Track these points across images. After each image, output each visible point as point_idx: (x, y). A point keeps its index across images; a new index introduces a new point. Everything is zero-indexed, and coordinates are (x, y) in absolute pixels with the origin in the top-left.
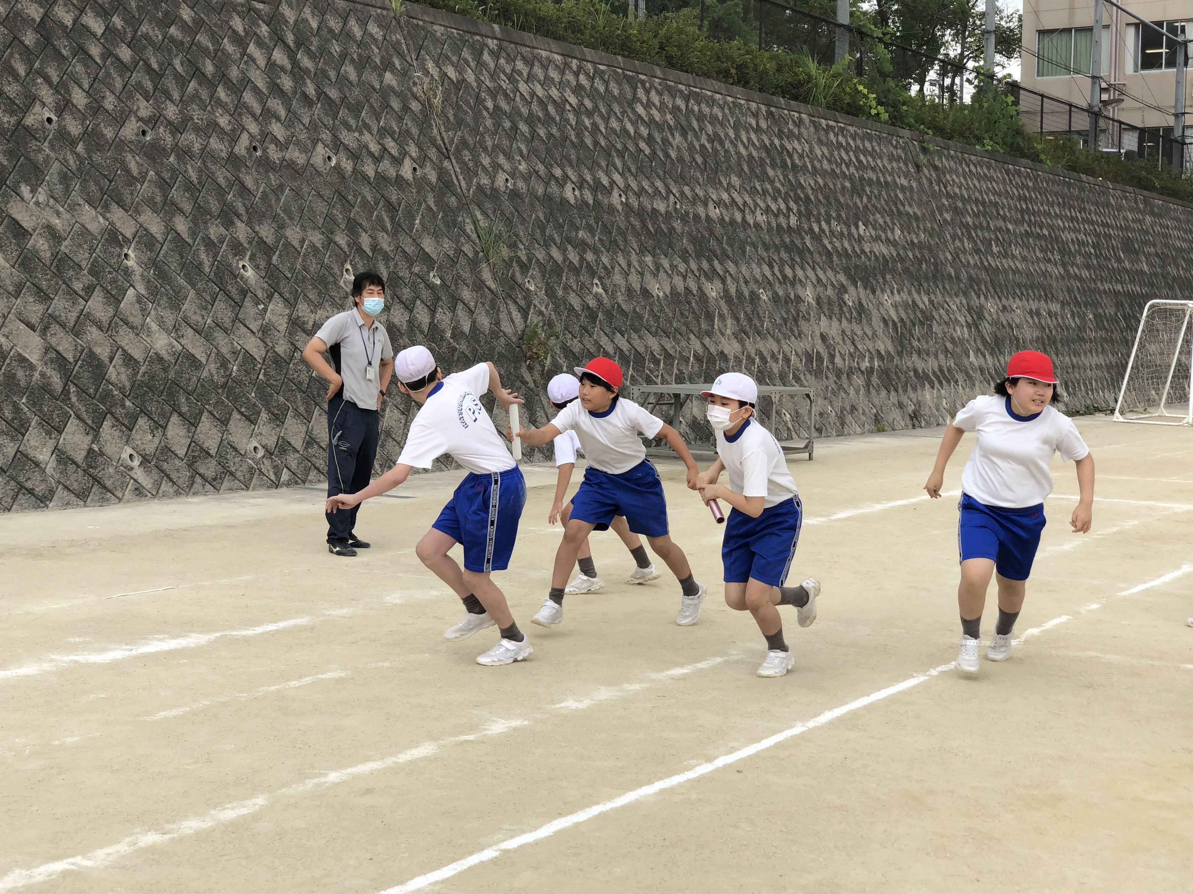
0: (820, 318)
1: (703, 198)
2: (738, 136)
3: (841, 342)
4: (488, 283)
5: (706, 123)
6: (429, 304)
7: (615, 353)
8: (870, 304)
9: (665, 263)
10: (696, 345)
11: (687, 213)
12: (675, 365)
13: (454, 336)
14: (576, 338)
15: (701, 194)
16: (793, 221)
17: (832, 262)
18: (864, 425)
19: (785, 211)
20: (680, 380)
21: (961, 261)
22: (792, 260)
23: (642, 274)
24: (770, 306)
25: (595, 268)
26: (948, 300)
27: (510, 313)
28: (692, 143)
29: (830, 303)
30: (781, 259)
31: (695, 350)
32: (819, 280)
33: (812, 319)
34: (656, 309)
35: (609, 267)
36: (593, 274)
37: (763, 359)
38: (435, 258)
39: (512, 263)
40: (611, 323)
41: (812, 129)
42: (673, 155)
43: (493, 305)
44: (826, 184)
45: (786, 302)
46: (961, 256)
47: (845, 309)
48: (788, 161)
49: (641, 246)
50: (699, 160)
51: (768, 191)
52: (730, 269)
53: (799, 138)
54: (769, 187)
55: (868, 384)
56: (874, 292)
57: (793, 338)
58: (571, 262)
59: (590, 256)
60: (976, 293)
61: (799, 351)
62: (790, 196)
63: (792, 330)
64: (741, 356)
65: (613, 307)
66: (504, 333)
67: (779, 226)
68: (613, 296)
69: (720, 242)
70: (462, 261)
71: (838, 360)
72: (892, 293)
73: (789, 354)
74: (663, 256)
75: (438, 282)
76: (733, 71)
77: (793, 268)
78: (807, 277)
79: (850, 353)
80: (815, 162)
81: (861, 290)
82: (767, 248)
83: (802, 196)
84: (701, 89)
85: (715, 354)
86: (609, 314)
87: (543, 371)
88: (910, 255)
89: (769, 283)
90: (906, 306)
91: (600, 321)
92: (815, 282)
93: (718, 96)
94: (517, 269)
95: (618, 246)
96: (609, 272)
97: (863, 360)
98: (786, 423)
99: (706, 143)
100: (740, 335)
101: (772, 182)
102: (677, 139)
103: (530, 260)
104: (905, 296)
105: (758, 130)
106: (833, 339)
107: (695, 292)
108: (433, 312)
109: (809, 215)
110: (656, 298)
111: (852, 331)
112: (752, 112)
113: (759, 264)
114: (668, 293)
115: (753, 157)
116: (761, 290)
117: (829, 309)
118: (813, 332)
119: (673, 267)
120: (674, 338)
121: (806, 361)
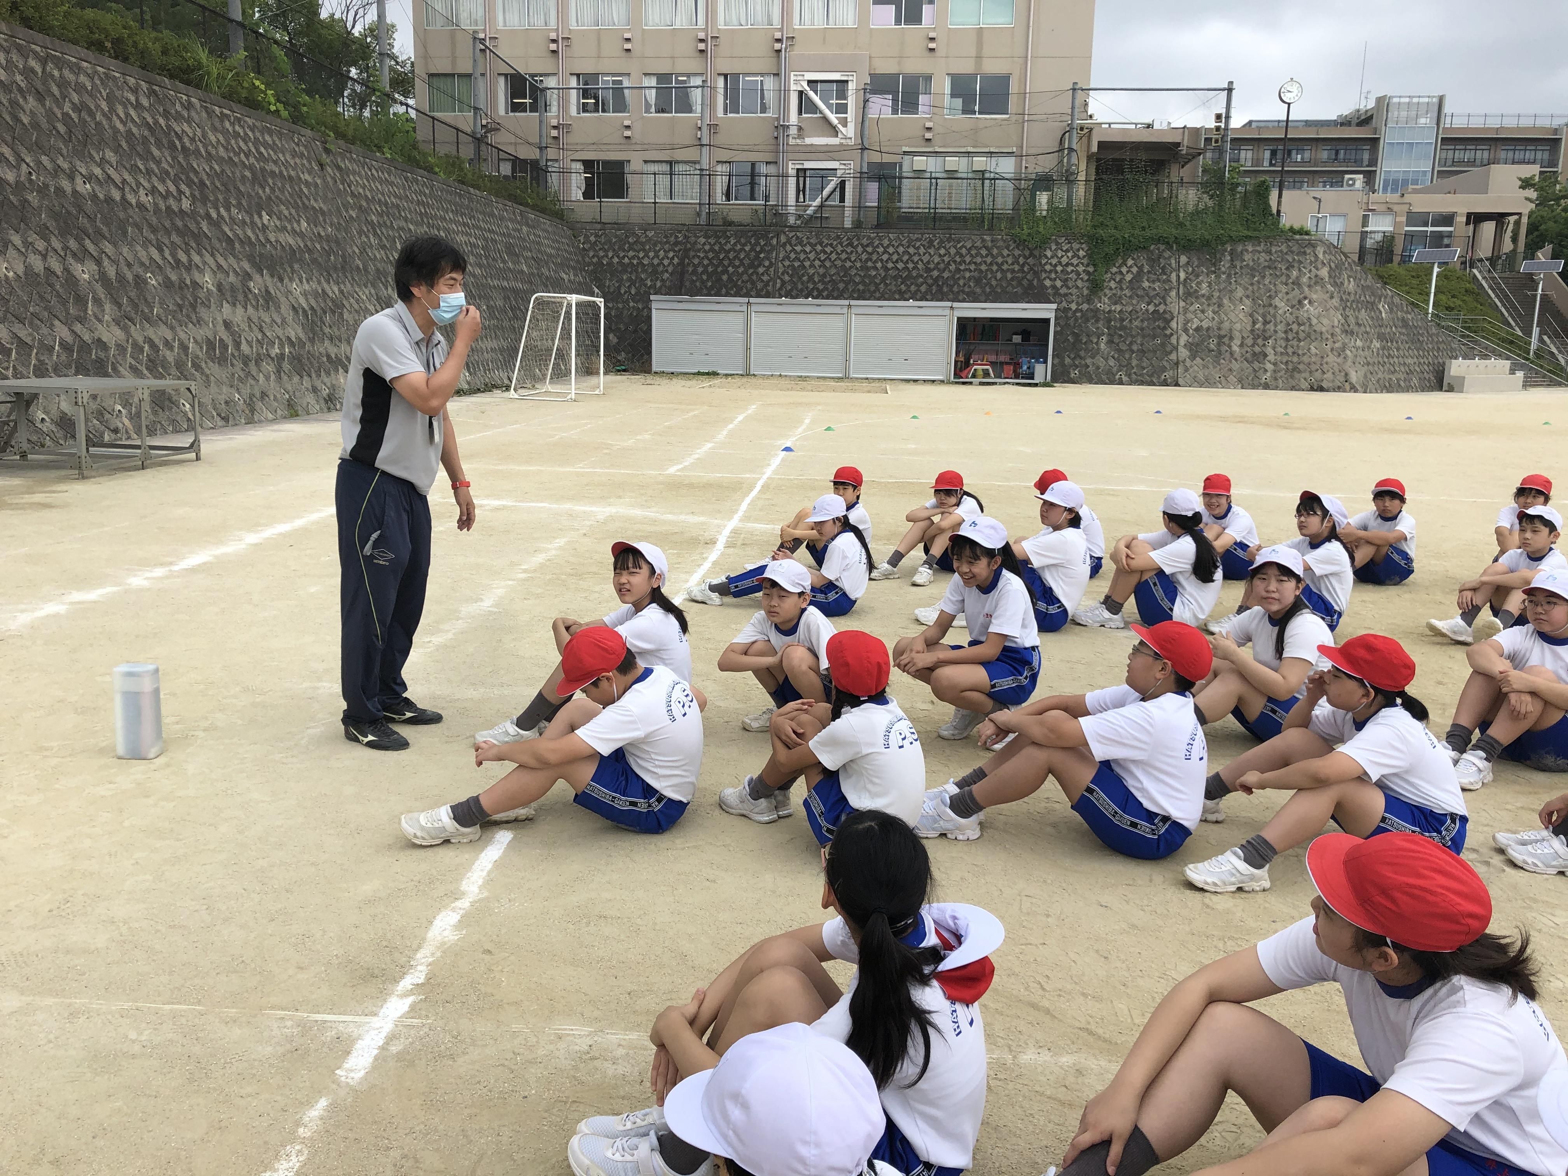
0: (222, 304)
1: (68, 171)
2: (112, 110)
3: (247, 329)
5: (71, 90)
8: (277, 292)
9: (16, 239)
10: (62, 331)
11: (46, 186)
12: (34, 354)
15: (66, 166)
16: (186, 204)
17: (234, 249)
18: (276, 411)
19: (175, 194)
20: (41, 372)
21: (368, 255)
22: (187, 244)
24: (161, 291)
26: (357, 290)
28: (50, 109)
29: (233, 288)
30: (172, 243)
31: (61, 339)
32: (219, 267)
33: (213, 305)
34: (3, 291)
37: (153, 346)
41: (204, 115)
42: (26, 120)
44: (223, 171)
45: (181, 288)
46: (368, 250)
47: (250, 296)
48: (177, 143)
50: (62, 129)
51: (153, 171)
52: (107, 250)
53: (189, 121)
54: (154, 166)
55: (279, 371)
56: (281, 280)
57: (190, 325)
60: (384, 285)
61: (199, 338)
62: (181, 179)
63: (188, 317)
64: (125, 344)
67: (168, 208)
69: (91, 219)
71: (244, 347)
72: (301, 282)
73: (186, 342)
74: (12, 232)
76: (108, 45)
77: (187, 253)
78: (205, 263)
79: (258, 340)
80: (210, 148)
81: (267, 277)
82: (154, 230)
83: (196, 180)
84: (61, 53)
85: (90, 342)
88: (318, 246)
89: (159, 267)
90: (316, 295)
92: (215, 268)
93: (85, 64)
97: (273, 347)
98: (185, 414)
99: (71, 112)
100: (123, 321)
101: (158, 163)
102: (32, 102)
104: (314, 285)
105: (138, 106)
106: (238, 326)
107: (60, 274)
109: (204, 200)
110: (3, 278)
111: (259, 318)
112: (130, 88)
113: (145, 246)
114: (21, 273)
115: (133, 135)
116: (149, 275)
117: (232, 296)
118: (215, 319)
119: (27, 244)
120: (31, 324)
121: (207, 349)
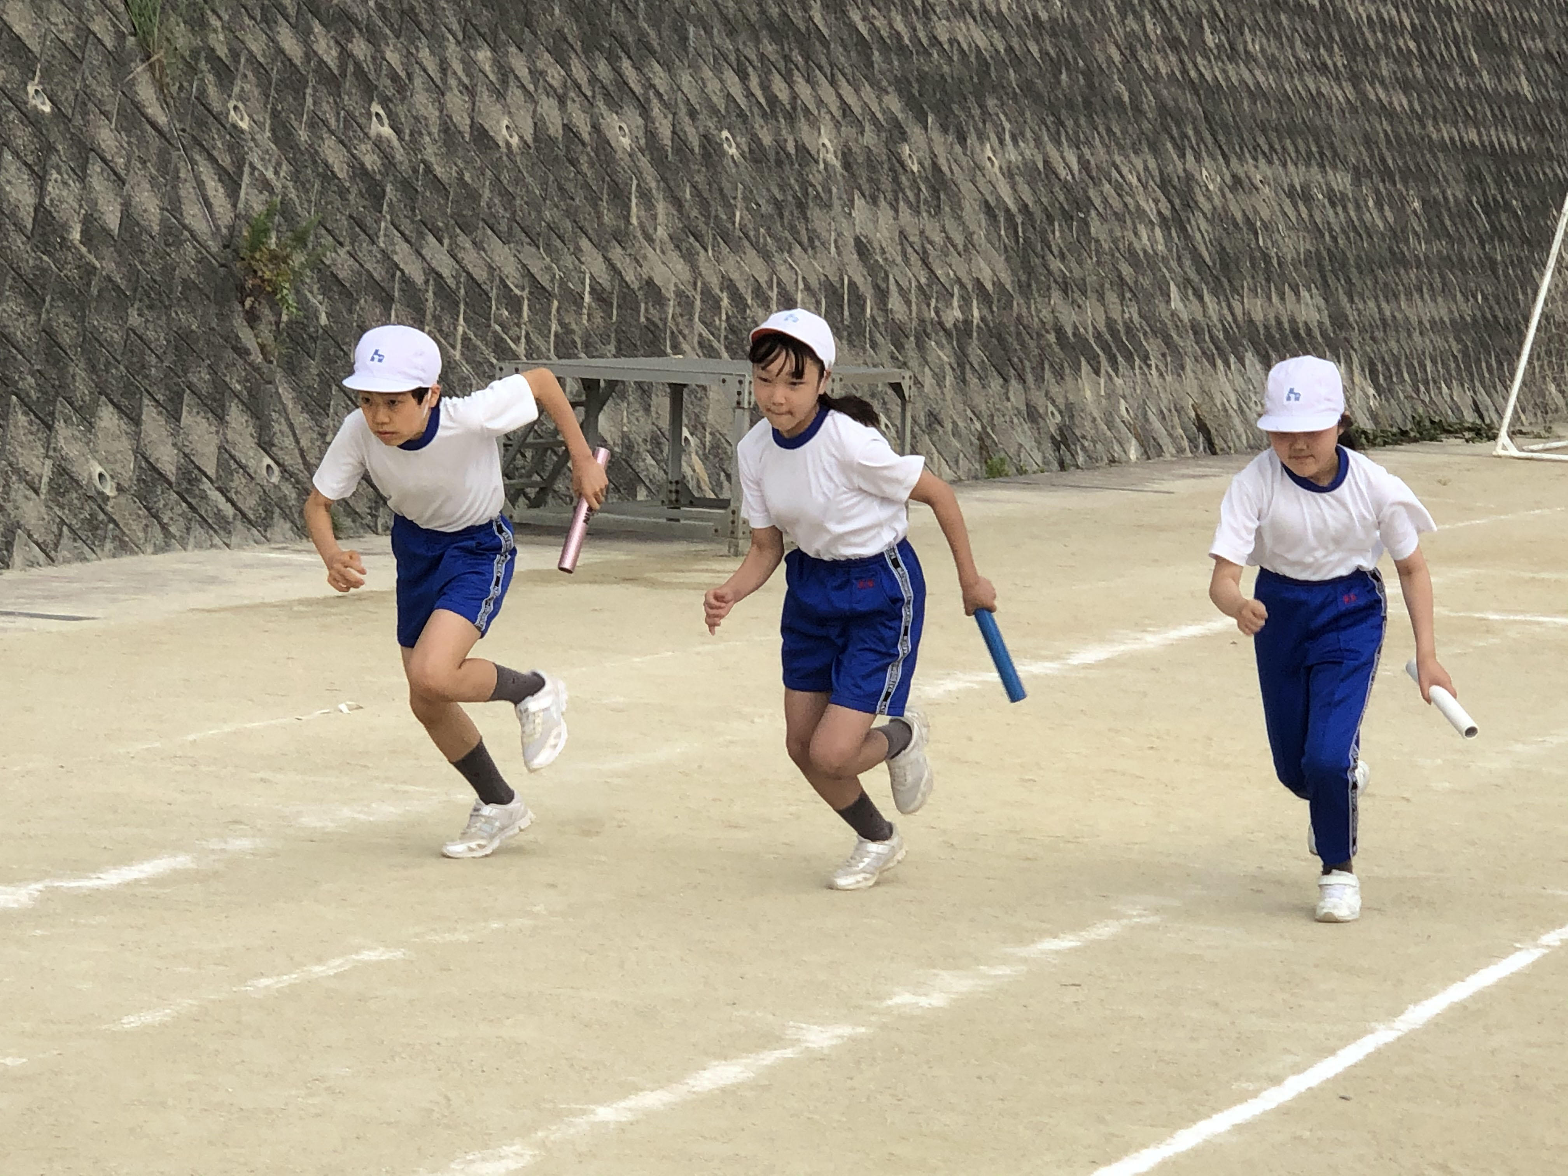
0: (852, 201)
3: (899, 259)
4: (149, 111)
6: (30, 159)
7: (427, 282)
8: (955, 167)
9: (519, 64)
10: (594, 263)
12: (554, 311)
13: (87, 237)
14: (341, 244)
17: (870, 64)
18: (957, 462)
21: (1141, 67)
22: (787, 58)
23: (470, 91)
24: (746, 170)
25: (372, 76)
26: (1118, 159)
27: (200, 185)
29: (871, 164)
30: (762, 57)
31: (592, 278)
32: (846, 109)
33: (836, 203)
34: (505, 177)
35: (403, 75)
36: (369, 90)
37: (737, 298)
38: (36, 49)
39: (197, 60)
40: (413, 209)
43: (164, 164)
45: (779, 163)
46: (1140, 52)
47: (903, 179)
49: (466, 22)
52: (657, 81)
55: (962, 361)
56: (962, 139)
57: (797, 249)
58: (321, 61)
59: (360, 48)
60: (1175, 145)
61: (814, 283)
63: (793, 230)
64: (689, 291)
65: (415, 171)
66: (191, 232)
68: (414, 146)
70: (94, 57)
71: (895, 302)
72: (1001, 142)
73: (790, 288)
74: (513, 49)
75: (47, 108)
77: (789, 80)
78: (820, 103)
79: (920, 287)
81: (936, 135)
85: (635, 286)
86: (406, 187)
87: (278, 324)
88: (1034, 49)
89: (741, 115)
90: (1031, 173)
91: (391, 205)
92: (838, 114)
94: (210, 78)
95: (418, 24)
96: (402, 86)
97: (949, 305)
100: (687, 238)
103: (235, 55)
104: (1029, 150)
106: (883, 252)
107: (586, 137)
108: (40, 180)
110: (504, 150)
111: (922, 232)
113: (717, 70)
114: (529, 139)
117: (870, 180)
118: (839, 235)
119: (537, 75)
120: (548, 248)
121: (827, 306)
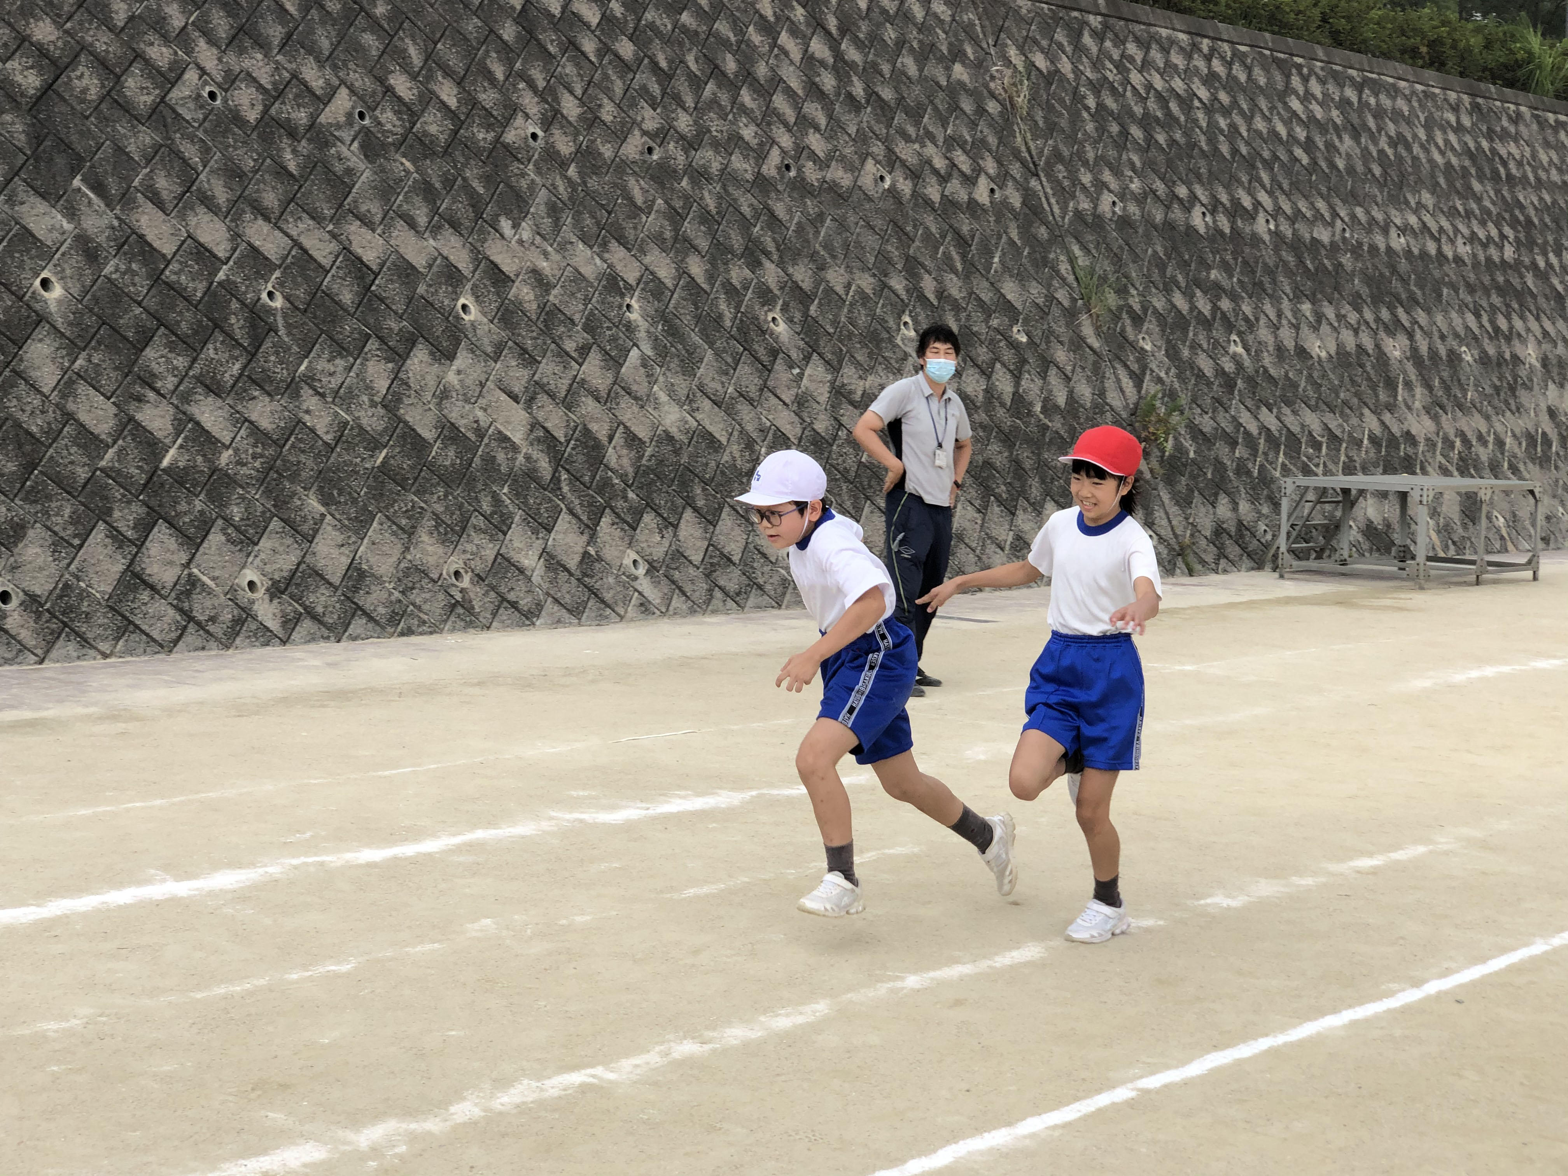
0: (1547, 385)
1: (1382, 224)
2: (1430, 138)
4: (1089, 341)
5: (1387, 120)
6: (1012, 367)
7: (1260, 434)
9: (1329, 312)
10: (1371, 422)
11: (1360, 244)
12: (1343, 449)
13: (1044, 410)
14: (1206, 413)
15: (1379, 216)
16: (1509, 252)
19: (1497, 239)
20: (1349, 470)
22: (1508, 306)
23: (1297, 328)
24: (1477, 369)
25: (1232, 319)
27: (1118, 381)
28: (1366, 148)
29: (1561, 363)
30: (1491, 305)
31: (1370, 430)
32: (1546, 334)
33: (1536, 388)
34: (1316, 374)
35: (1252, 318)
36: (1229, 327)
37: (1466, 441)
38: (1020, 308)
39: (1121, 313)
40: (1254, 393)
41: (1535, 127)
42: (1341, 164)
43: (1096, 369)
44: (1555, 202)
45: (1499, 365)
48: (1502, 170)
49: (1296, 288)
50: (1377, 171)
51: (1473, 213)
52: (1419, 320)
53: (1516, 139)
54: (1474, 206)
57: (1508, 414)
58: (1200, 312)
59: (1225, 304)
61: (1518, 431)
62: (1504, 219)
63: (1507, 404)
64: (1434, 437)
65: (1257, 372)
66: (1111, 406)
67: (1489, 259)
68: (1257, 357)
69: (1405, 281)
70: (1056, 311)
73: (1502, 436)
74: (1326, 303)
75: (1024, 339)
76: (1424, 49)
77: (1508, 318)
78: (1528, 330)
80: (1540, 172)
82: (1471, 289)
83: (1521, 218)
84: (1379, 74)
85: (1398, 434)
86: (1251, 381)
87: (1162, 457)
89: (1476, 338)
91: (1240, 391)
92: (1540, 336)
93: (1402, 84)
94: (1128, 322)
95: (1264, 290)
96: (1251, 325)
98: (1498, 530)
99: (1386, 148)
100: (1435, 408)
101: (1479, 200)
102: (1347, 144)
103: (1145, 309)
105: (1459, 129)
107: (1371, 352)
108: (1017, 378)
109: (1531, 244)
110: (1316, 359)
112: (1450, 105)
113: (1461, 312)
114: (1333, 353)
115: (1452, 166)
116: (1464, 348)
117: (1559, 374)
118: (1537, 405)
119: (1340, 317)
120: (1342, 414)
121: (1527, 445)
